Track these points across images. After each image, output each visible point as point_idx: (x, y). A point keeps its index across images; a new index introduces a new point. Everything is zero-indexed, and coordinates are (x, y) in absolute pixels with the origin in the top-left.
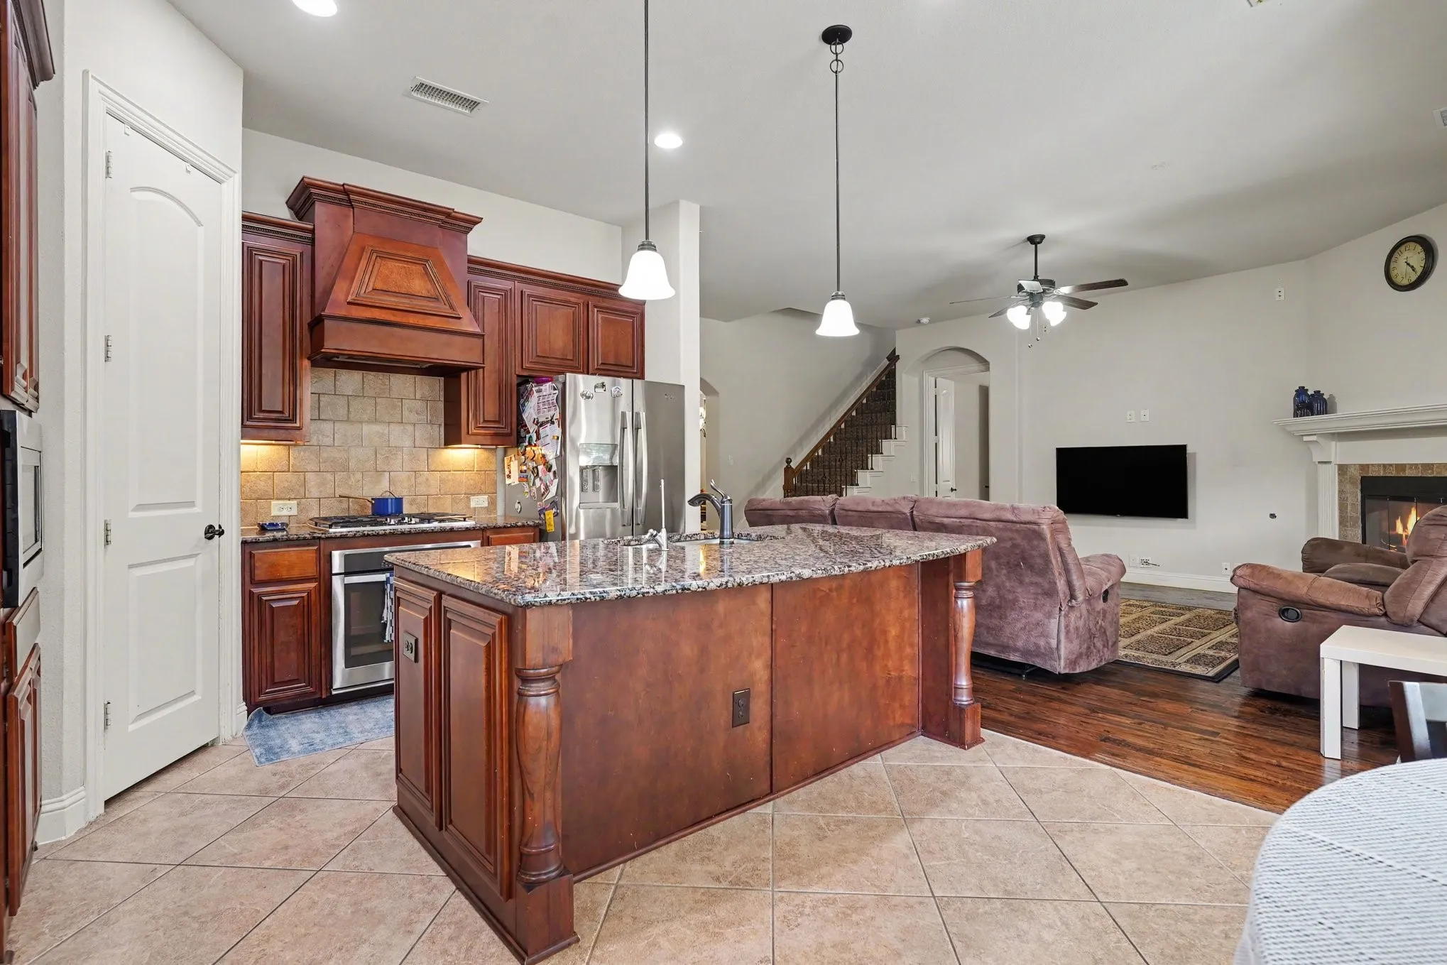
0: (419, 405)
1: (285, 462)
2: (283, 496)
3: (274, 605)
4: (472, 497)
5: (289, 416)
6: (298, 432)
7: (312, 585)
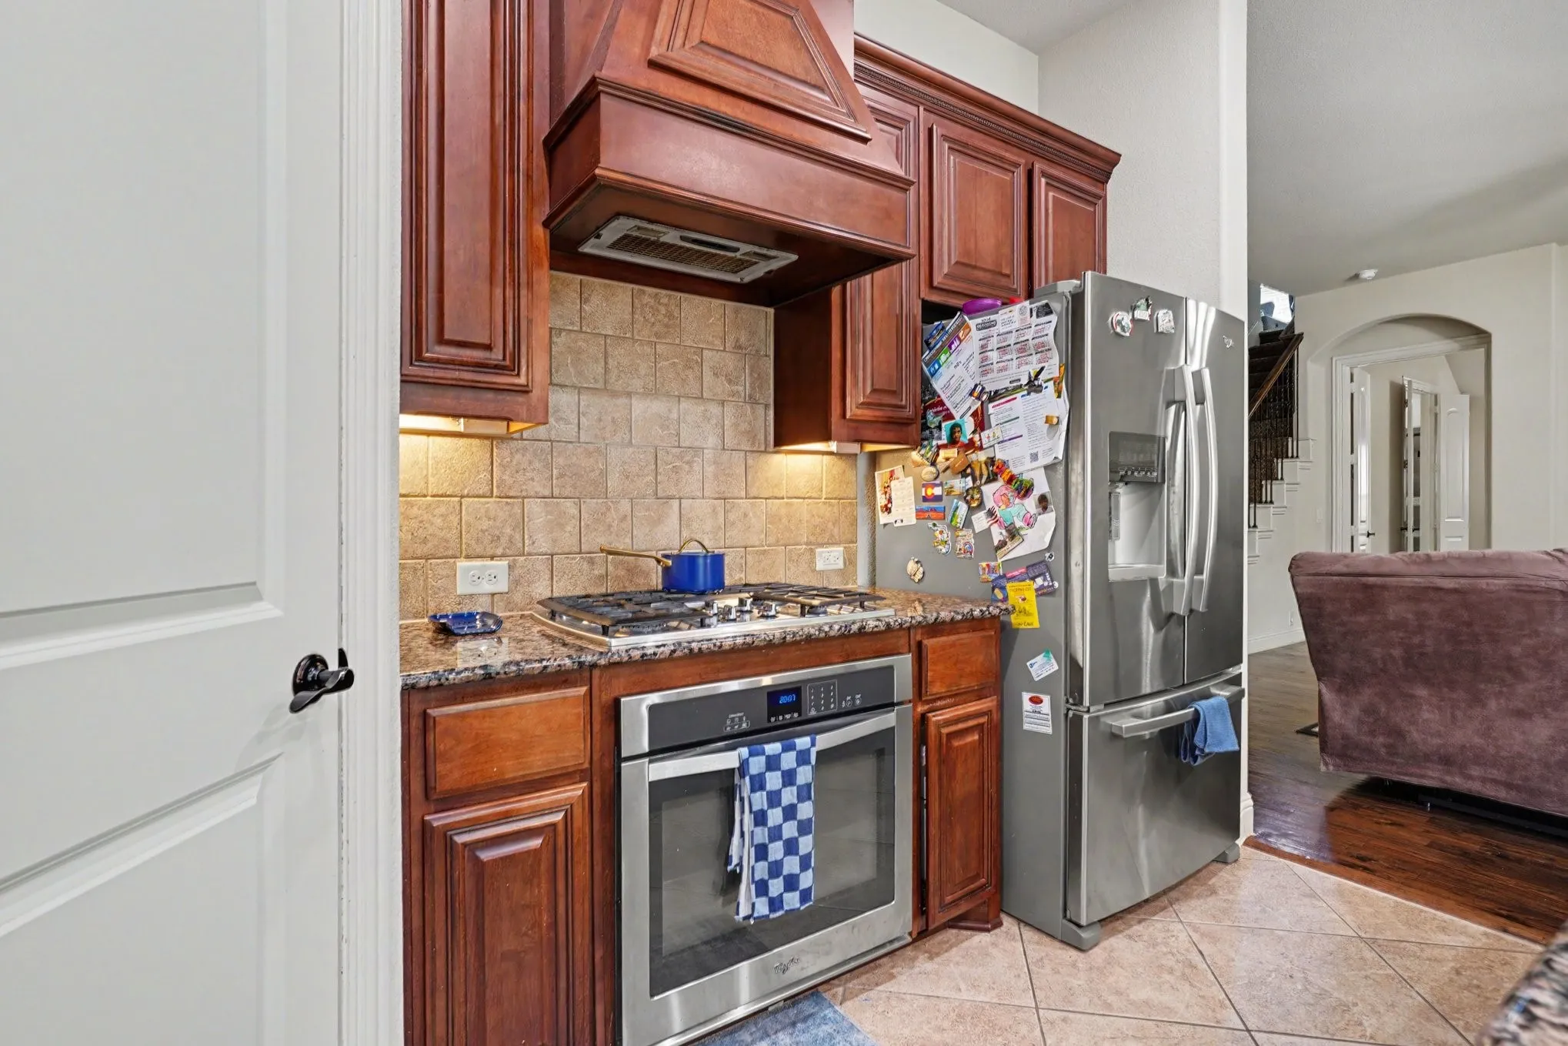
0: (730, 361)
1: (484, 476)
2: (479, 550)
3: (486, 855)
4: (819, 550)
5: (504, 359)
6: (521, 399)
7: (575, 791)
